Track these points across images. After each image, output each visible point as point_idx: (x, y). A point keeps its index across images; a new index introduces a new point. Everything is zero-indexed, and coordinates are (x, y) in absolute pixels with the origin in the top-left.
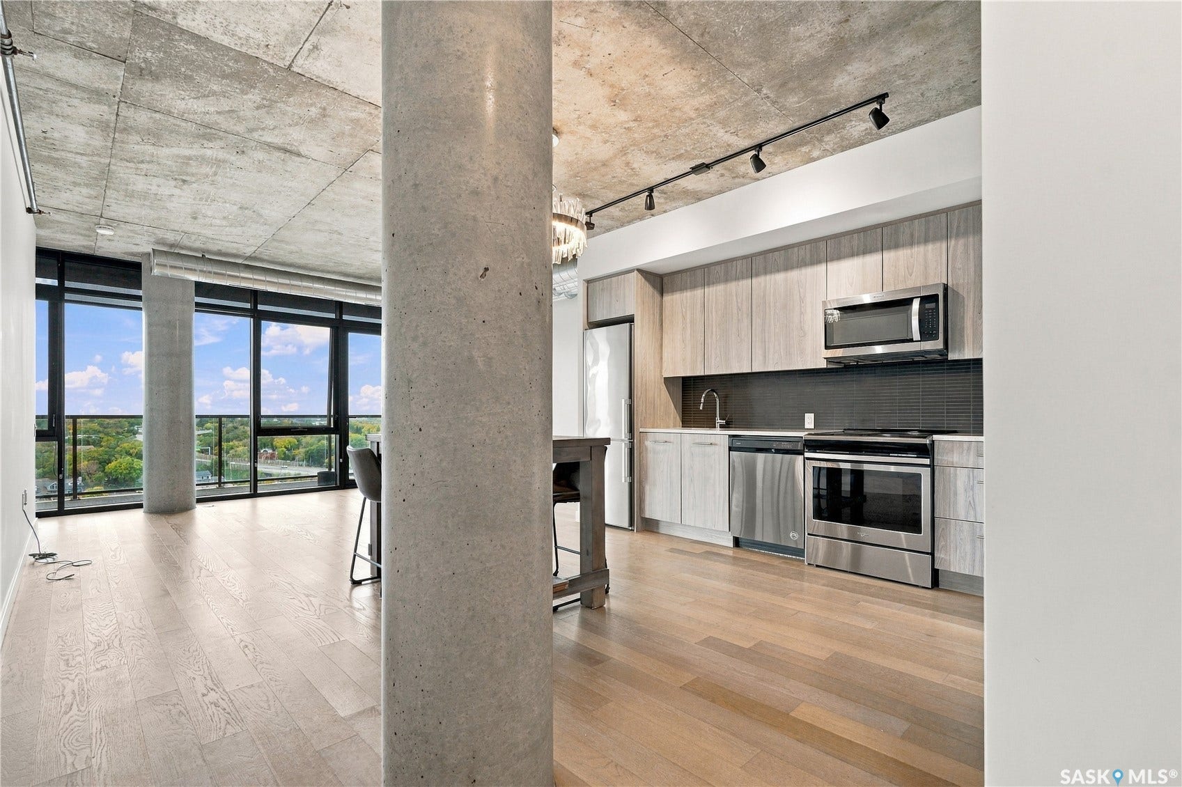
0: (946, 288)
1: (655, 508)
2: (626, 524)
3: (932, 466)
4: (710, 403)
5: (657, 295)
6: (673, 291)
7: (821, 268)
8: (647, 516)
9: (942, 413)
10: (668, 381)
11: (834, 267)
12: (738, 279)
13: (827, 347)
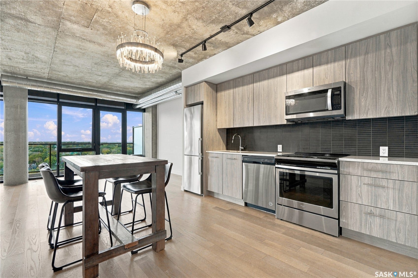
0: (345, 84)
1: (213, 186)
2: (200, 193)
3: (339, 174)
4: (237, 140)
5: (214, 93)
6: (221, 91)
7: (284, 77)
8: (209, 190)
9: (342, 146)
10: (220, 130)
11: (290, 76)
12: (248, 84)
13: (287, 114)
